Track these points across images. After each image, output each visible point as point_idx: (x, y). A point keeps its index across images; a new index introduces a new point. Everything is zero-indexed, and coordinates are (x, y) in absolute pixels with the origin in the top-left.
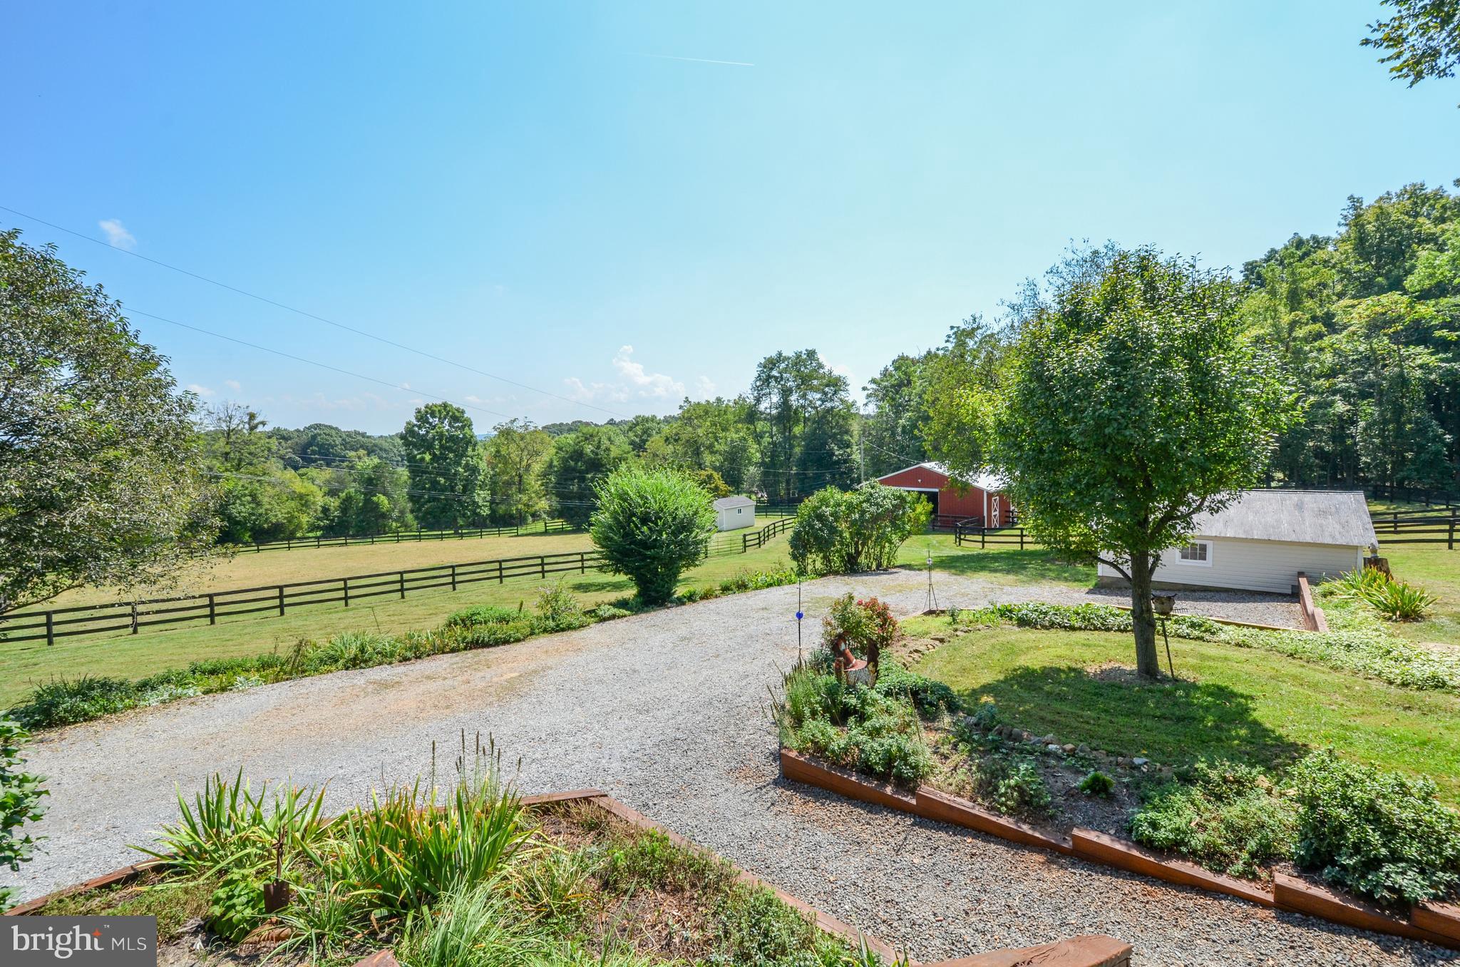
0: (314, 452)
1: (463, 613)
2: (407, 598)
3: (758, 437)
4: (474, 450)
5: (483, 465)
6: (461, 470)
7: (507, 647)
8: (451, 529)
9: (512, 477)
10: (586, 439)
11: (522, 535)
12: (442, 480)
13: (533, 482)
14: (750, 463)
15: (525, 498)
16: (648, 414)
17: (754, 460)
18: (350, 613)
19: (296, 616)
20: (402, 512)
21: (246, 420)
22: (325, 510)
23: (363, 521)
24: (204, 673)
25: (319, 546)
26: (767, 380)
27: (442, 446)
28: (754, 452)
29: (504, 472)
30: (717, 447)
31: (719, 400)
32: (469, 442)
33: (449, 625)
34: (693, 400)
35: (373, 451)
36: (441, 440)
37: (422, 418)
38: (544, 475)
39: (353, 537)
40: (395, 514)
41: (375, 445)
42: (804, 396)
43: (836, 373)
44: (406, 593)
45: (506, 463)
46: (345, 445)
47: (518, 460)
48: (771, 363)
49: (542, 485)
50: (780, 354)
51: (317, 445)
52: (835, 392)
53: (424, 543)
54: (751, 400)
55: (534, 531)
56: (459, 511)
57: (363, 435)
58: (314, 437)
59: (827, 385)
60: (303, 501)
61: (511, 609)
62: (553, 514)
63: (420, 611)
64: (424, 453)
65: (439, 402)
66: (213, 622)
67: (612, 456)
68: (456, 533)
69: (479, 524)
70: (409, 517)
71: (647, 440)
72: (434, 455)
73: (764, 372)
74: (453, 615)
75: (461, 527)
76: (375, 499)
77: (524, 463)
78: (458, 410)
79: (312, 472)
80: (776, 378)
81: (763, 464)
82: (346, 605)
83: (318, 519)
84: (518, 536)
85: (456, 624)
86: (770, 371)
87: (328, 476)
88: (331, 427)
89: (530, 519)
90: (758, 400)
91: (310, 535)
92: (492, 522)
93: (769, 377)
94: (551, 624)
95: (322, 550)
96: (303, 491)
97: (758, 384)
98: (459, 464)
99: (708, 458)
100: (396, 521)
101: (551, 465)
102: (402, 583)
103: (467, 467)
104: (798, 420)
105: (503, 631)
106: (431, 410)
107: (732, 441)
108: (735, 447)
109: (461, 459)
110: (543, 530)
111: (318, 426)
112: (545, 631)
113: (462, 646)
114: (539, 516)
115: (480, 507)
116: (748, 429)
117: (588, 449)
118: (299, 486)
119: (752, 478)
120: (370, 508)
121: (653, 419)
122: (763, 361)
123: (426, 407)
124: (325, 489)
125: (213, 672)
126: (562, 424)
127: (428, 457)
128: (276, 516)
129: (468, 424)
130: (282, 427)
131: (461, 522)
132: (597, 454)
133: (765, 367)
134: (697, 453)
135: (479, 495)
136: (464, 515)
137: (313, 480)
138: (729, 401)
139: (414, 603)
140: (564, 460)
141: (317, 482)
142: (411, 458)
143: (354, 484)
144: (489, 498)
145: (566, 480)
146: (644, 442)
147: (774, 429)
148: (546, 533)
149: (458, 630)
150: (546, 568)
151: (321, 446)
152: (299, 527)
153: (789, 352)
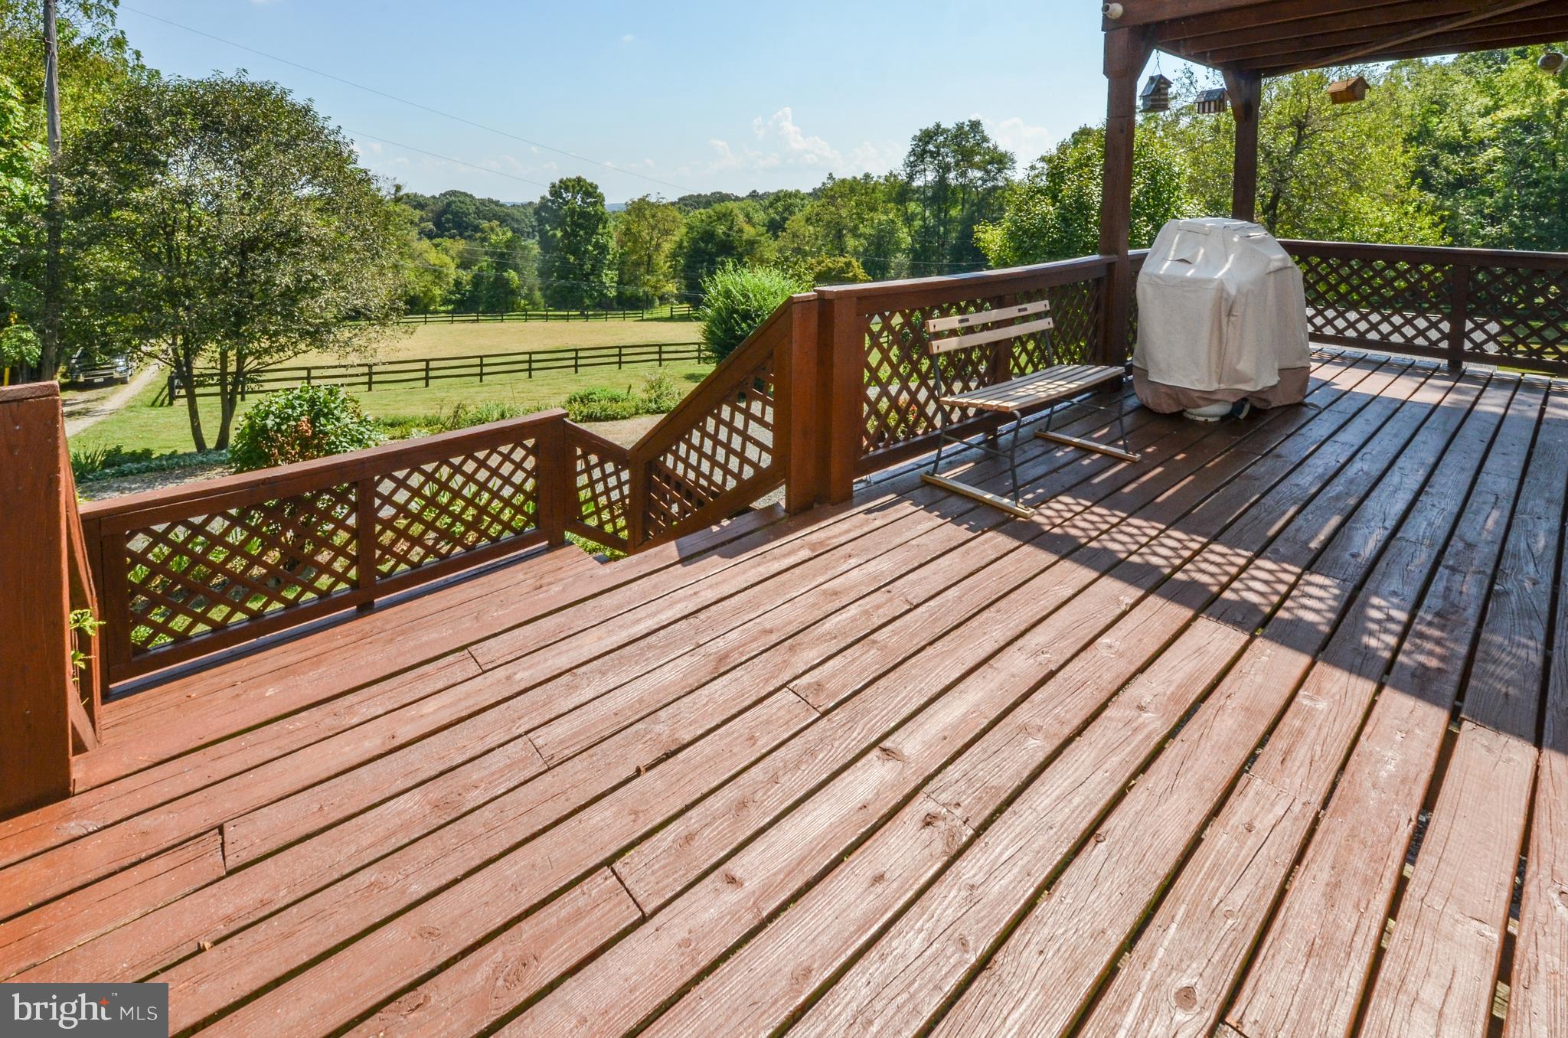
0: (448, 221)
1: (582, 393)
2: (534, 378)
3: (909, 219)
4: (604, 228)
5: (613, 244)
6: (590, 248)
7: (615, 422)
8: (577, 310)
9: (641, 257)
10: (719, 219)
11: (648, 320)
12: (572, 259)
13: (662, 262)
14: (899, 250)
15: (653, 279)
16: (791, 189)
17: (903, 246)
18: (485, 388)
19: (440, 388)
20: (531, 289)
21: (393, 192)
22: (458, 283)
23: (493, 297)
24: (385, 425)
25: (452, 321)
26: (922, 155)
27: (574, 223)
28: (905, 237)
29: (633, 251)
30: (862, 229)
31: (867, 176)
32: (601, 219)
33: (570, 402)
34: (838, 176)
35: (505, 221)
36: (572, 217)
37: (556, 192)
38: (674, 256)
39: (484, 313)
40: (524, 291)
41: (508, 215)
42: (963, 174)
43: (1002, 149)
44: (533, 373)
45: (635, 242)
46: (478, 212)
47: (648, 238)
48: (927, 136)
49: (670, 267)
50: (938, 126)
51: (452, 213)
52: (1000, 171)
53: (551, 324)
54: (903, 177)
55: (659, 316)
56: (586, 291)
57: (497, 203)
58: (449, 205)
59: (990, 163)
60: (438, 274)
61: (622, 392)
62: (681, 299)
63: (545, 390)
64: (556, 229)
65: (574, 177)
66: (370, 389)
67: (744, 238)
68: (582, 314)
69: (605, 306)
70: (538, 294)
71: (787, 219)
72: (566, 231)
73: (919, 146)
74: (573, 393)
75: (587, 308)
76: (505, 274)
77: (654, 243)
78: (591, 185)
79: (447, 242)
80: (931, 152)
81: (912, 250)
82: (481, 381)
83: (451, 293)
84: (643, 320)
85: (575, 400)
86: (926, 144)
87: (461, 247)
88: (465, 194)
89: (657, 302)
90: (911, 177)
91: (443, 308)
92: (619, 303)
93: (925, 152)
94: (654, 406)
95: (456, 325)
96: (437, 262)
97: (912, 159)
98: (589, 242)
99: (851, 242)
100: (525, 298)
101: (680, 246)
102: (530, 364)
103: (597, 245)
104: (956, 202)
105: (613, 408)
106: (565, 185)
107: (880, 223)
108: (882, 230)
109: (591, 236)
110: (669, 315)
111: (453, 193)
112: (648, 412)
113: (579, 418)
114: (667, 299)
115: (607, 288)
116: (898, 210)
117: (721, 229)
118: (433, 257)
119: (900, 265)
120: (502, 284)
121: (796, 194)
122: (918, 133)
123: (561, 182)
124: (458, 261)
125: (392, 425)
126: (699, 196)
127: (559, 234)
128: (414, 289)
129: (600, 199)
130: (419, 193)
131: (587, 301)
132: (729, 236)
133: (920, 140)
134: (839, 236)
135: (606, 275)
136: (591, 296)
137: (446, 251)
138: (879, 177)
139: (540, 383)
140: (694, 241)
141: (451, 252)
142: (543, 234)
143: (486, 258)
144: (616, 279)
145: (695, 263)
146: (785, 220)
147: (927, 213)
148: (671, 319)
149: (576, 405)
150: (664, 356)
151: (456, 214)
152: (432, 300)
153: (949, 124)
